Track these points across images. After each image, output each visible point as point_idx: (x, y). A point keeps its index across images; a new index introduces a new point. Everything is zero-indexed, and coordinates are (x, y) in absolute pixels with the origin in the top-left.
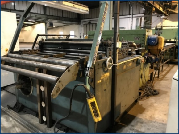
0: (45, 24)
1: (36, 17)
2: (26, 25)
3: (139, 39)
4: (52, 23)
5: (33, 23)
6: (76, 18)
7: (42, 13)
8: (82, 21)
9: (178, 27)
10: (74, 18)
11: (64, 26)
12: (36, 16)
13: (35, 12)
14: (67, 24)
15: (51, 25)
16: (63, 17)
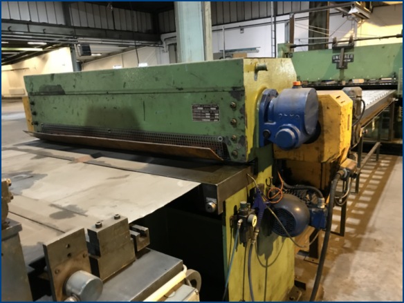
0: (71, 48)
1: (44, 33)
2: (27, 55)
3: (212, 115)
4: (89, 47)
5: (41, 50)
6: (148, 32)
7: (61, 21)
8: (164, 37)
9: (400, 40)
10: (144, 31)
11: (124, 51)
12: (44, 30)
13: (41, 21)
14: (128, 46)
15: (86, 50)
16: (115, 30)
